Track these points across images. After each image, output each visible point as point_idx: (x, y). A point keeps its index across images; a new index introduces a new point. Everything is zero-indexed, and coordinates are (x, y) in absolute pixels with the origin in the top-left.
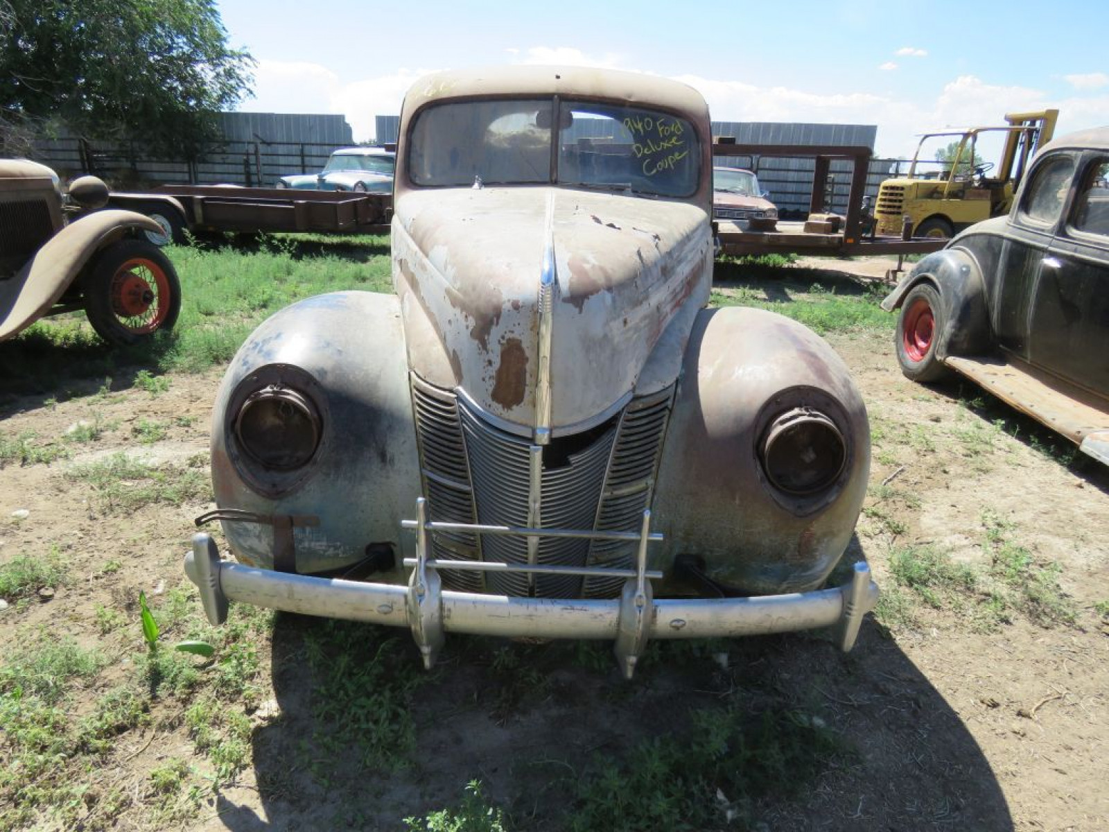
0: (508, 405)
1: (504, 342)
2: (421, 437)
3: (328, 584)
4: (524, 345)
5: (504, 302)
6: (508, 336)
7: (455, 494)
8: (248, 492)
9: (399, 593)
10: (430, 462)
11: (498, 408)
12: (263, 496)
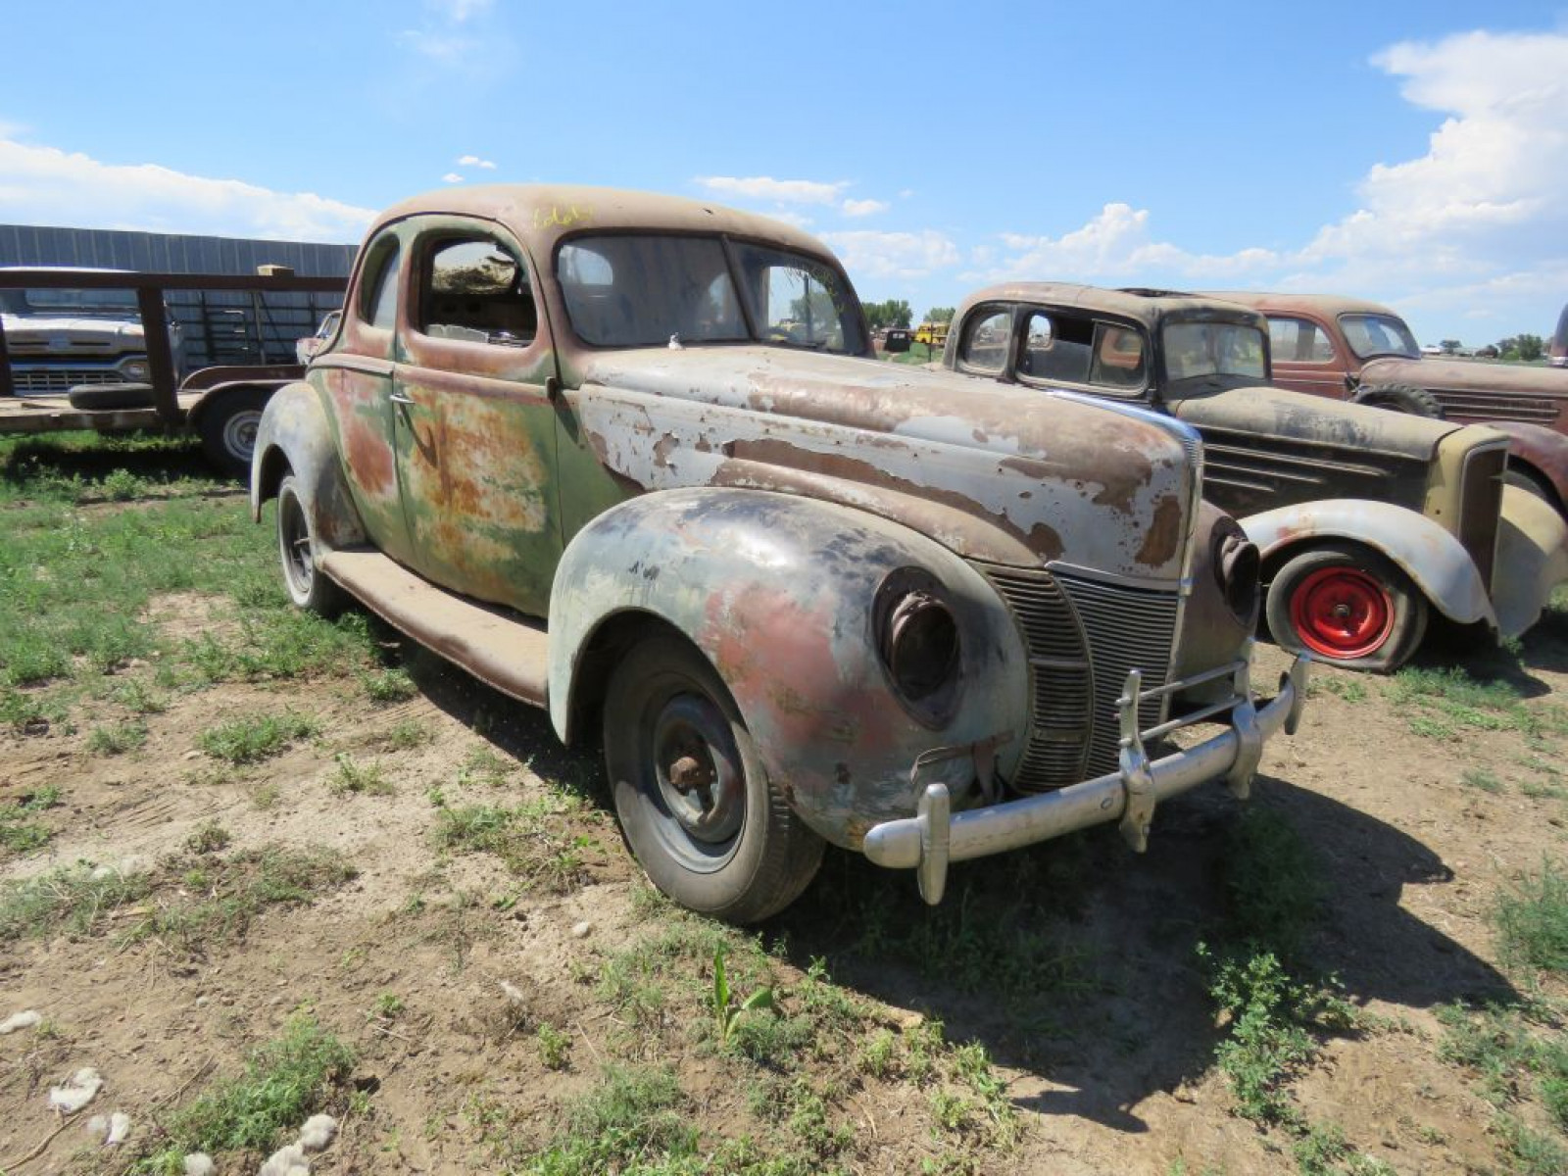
0: (1157, 562)
1: (1159, 500)
2: (1023, 625)
3: (1059, 796)
4: (1179, 501)
5: (1153, 463)
6: (1165, 493)
7: (1074, 675)
8: (917, 729)
9: (1114, 781)
10: (1038, 649)
11: (1145, 568)
12: (932, 730)
